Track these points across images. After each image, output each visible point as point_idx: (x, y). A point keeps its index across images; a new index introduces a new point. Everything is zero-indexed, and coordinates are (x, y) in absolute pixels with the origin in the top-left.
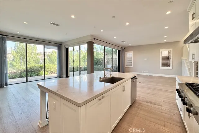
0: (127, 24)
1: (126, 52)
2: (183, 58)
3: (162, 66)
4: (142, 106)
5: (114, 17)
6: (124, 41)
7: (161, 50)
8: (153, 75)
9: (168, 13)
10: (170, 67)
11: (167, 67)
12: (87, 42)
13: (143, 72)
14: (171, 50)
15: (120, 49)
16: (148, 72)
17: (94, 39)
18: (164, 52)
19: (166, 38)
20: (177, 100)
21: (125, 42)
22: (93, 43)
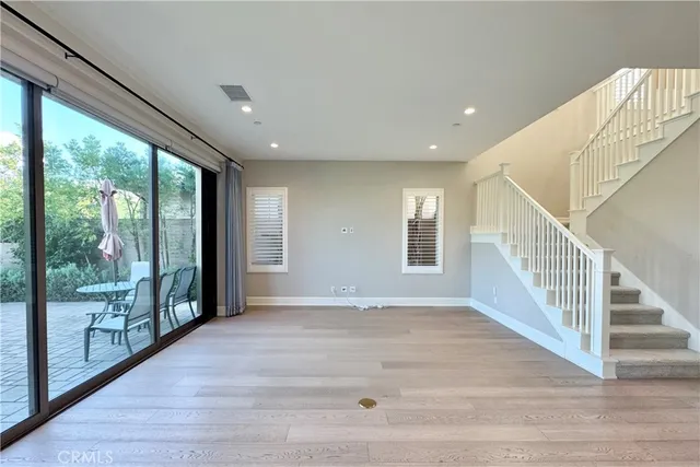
1: (250, 191)
7: (406, 192)
8: (380, 302)
10: (433, 263)
11: (425, 264)
13: (337, 294)
14: (437, 193)
16: (358, 293)
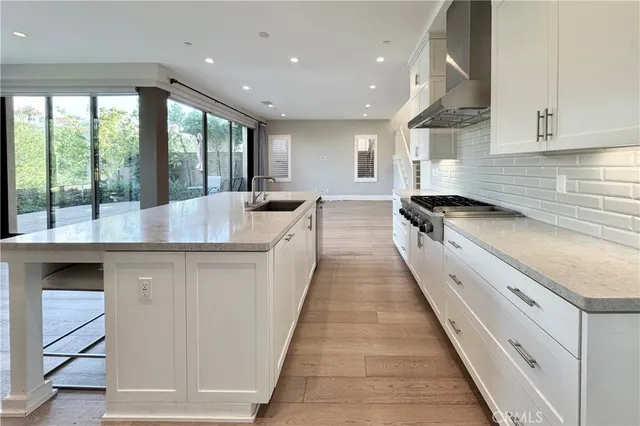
0: (294, 60)
1: (270, 137)
2: (395, 157)
3: (360, 176)
4: (338, 264)
5: (264, 35)
6: (269, 103)
7: (357, 137)
8: (340, 197)
9: (380, 60)
10: (373, 176)
11: (368, 176)
12: (138, 89)
14: (374, 137)
15: (252, 127)
16: (330, 193)
17: (172, 81)
18: (362, 143)
19: (367, 109)
20: (394, 237)
21: (271, 106)
22: (167, 94)
